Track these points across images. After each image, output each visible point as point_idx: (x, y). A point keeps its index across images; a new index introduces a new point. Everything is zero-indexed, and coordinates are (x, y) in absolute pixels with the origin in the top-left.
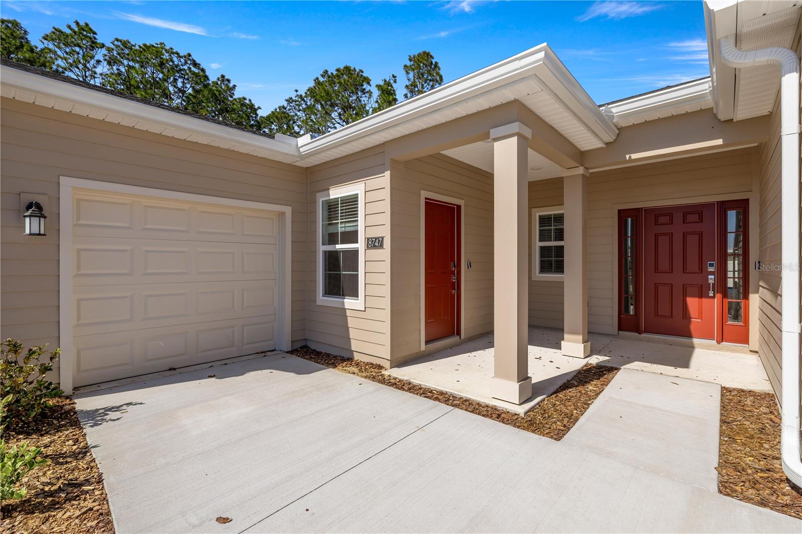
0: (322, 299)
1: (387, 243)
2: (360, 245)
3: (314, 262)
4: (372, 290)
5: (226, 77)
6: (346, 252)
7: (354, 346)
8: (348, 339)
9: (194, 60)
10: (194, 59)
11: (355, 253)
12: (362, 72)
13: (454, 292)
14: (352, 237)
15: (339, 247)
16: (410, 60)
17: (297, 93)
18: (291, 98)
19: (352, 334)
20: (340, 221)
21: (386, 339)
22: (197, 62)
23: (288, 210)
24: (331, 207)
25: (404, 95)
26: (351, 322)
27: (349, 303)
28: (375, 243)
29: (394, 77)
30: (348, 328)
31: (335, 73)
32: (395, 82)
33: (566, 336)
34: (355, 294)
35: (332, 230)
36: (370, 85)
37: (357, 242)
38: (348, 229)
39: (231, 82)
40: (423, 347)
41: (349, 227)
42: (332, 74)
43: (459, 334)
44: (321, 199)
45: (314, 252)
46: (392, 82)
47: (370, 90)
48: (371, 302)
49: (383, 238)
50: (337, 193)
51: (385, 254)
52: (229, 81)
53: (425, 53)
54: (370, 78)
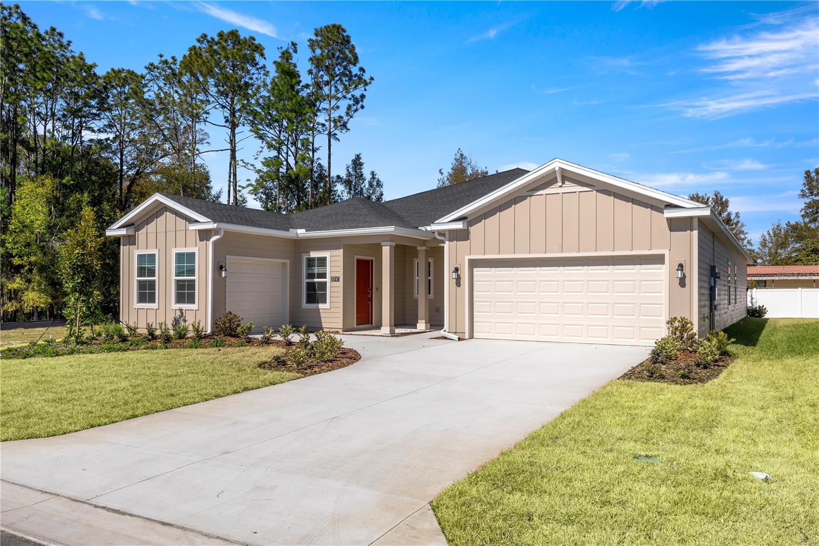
0: (305, 305)
1: (341, 279)
2: (328, 280)
3: (301, 287)
4: (334, 300)
5: (58, 30)
6: (319, 283)
7: (324, 325)
8: (321, 323)
9: (23, 14)
10: (23, 12)
11: (325, 283)
12: (254, 39)
13: (370, 303)
14: (323, 275)
15: (316, 280)
16: (317, 35)
17: (162, 59)
18: (152, 64)
19: (323, 320)
20: (316, 268)
21: (341, 320)
22: (28, 15)
23: (288, 261)
24: (311, 262)
25: (309, 71)
26: (322, 315)
27: (321, 306)
28: (335, 279)
29: (294, 44)
30: (320, 317)
31: (216, 39)
32: (296, 51)
33: (419, 321)
34: (325, 302)
35: (310, 272)
36: (265, 58)
37: (326, 278)
38: (320, 272)
39: (64, 36)
40: (355, 326)
41: (321, 270)
42: (213, 39)
43: (372, 323)
44: (305, 257)
45: (300, 282)
46: (291, 51)
47: (264, 65)
48: (333, 305)
49: (339, 277)
50: (314, 254)
51: (340, 284)
52: (61, 35)
53: (334, 26)
54: (263, 45)
